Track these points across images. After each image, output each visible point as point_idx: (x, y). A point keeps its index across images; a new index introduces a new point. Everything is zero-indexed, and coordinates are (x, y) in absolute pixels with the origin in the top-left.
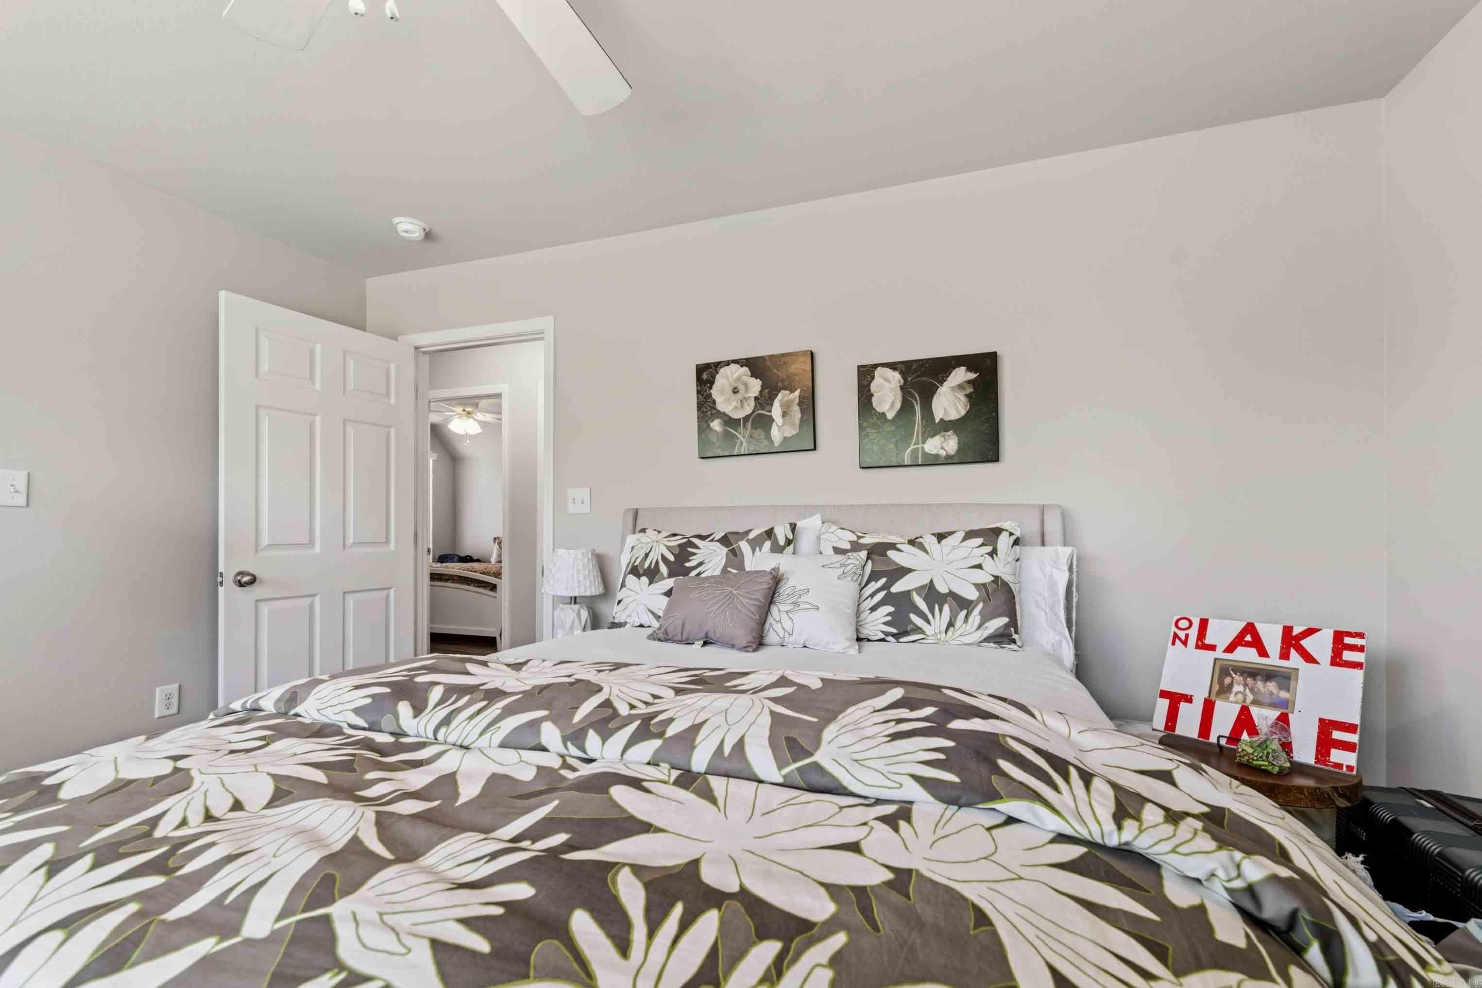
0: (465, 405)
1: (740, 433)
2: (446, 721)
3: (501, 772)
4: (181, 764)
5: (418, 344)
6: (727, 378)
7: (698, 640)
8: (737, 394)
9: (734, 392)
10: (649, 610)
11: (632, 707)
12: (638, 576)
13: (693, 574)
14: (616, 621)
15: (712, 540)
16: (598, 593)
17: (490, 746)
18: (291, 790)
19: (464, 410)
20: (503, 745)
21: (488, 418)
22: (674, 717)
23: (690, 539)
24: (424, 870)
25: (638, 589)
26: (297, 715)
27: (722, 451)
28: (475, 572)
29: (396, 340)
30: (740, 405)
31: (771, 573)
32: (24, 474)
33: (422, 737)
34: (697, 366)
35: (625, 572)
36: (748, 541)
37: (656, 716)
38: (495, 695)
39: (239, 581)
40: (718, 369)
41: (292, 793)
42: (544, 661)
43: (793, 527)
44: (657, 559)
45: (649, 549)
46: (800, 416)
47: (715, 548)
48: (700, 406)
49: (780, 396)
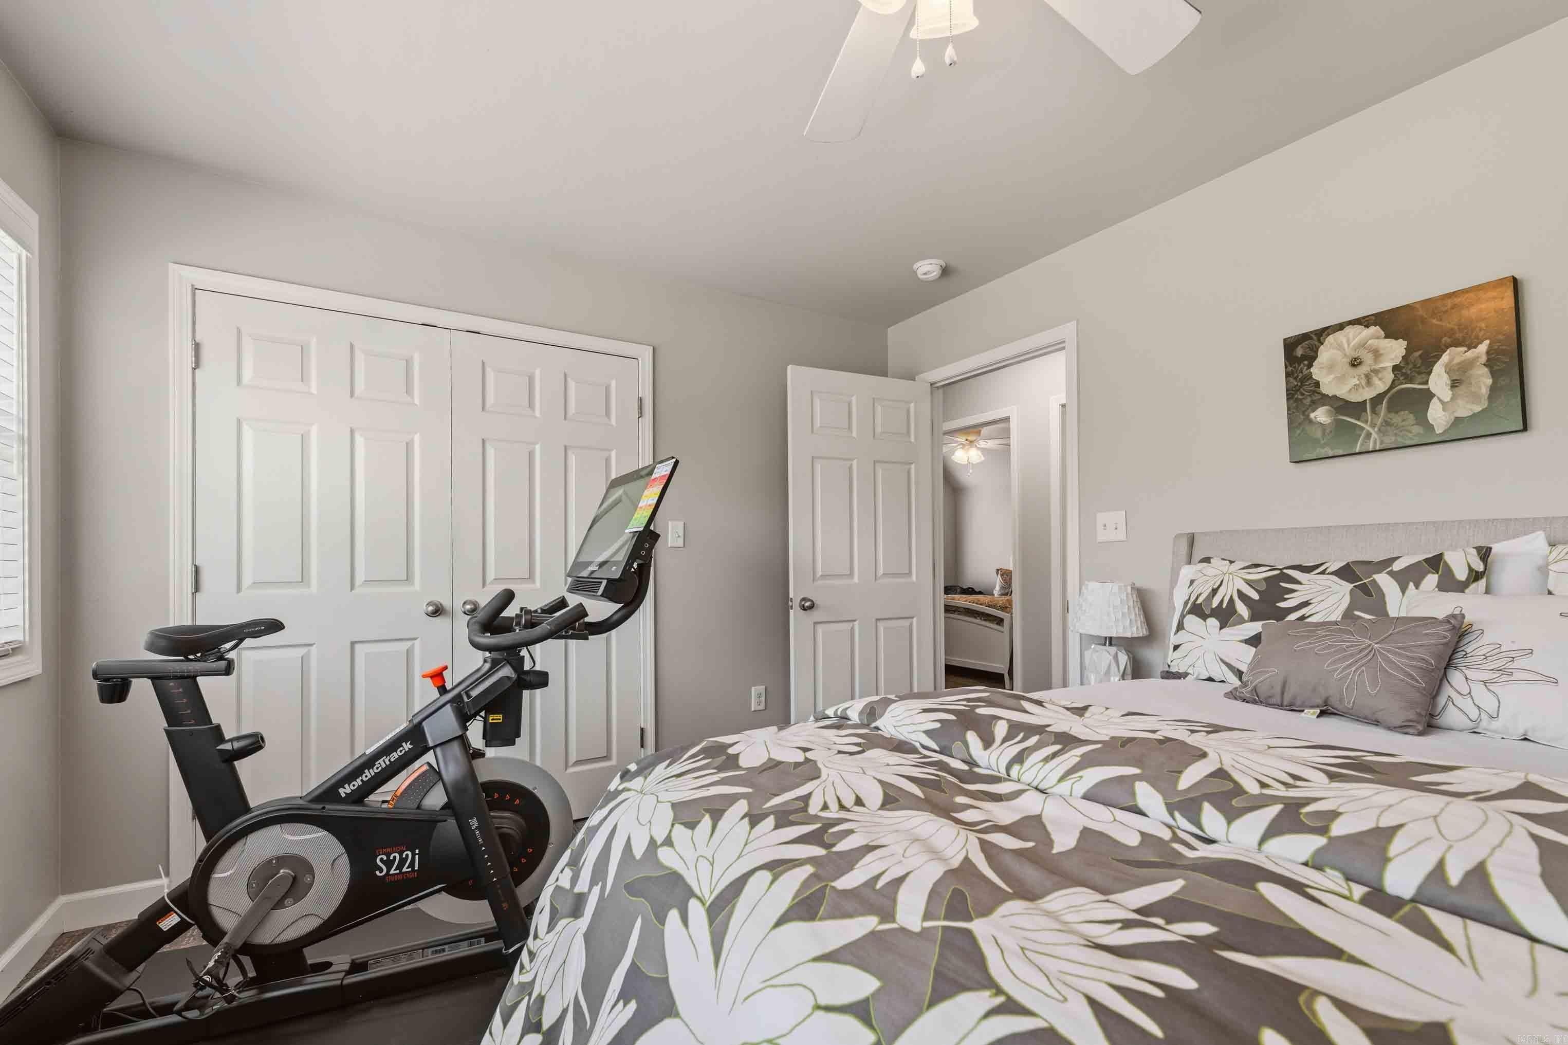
0: (969, 434)
1: (1366, 422)
2: (1019, 759)
3: (1097, 829)
4: (809, 755)
5: (933, 380)
6: (1340, 347)
7: (1312, 707)
8: (1360, 368)
9: (1353, 365)
10: (1221, 660)
11: (1263, 785)
12: (1204, 617)
13: (1293, 617)
14: (1173, 670)
15: (1323, 573)
16: (1141, 635)
17: (1071, 795)
18: (898, 798)
19: (967, 440)
20: (1086, 797)
21: (991, 444)
22: (1340, 810)
23: (1285, 571)
24: (1048, 914)
25: (1203, 633)
26: (877, 728)
27: (1332, 449)
28: (981, 604)
29: (914, 380)
30: (1364, 382)
31: (1449, 622)
32: (681, 524)
33: (993, 770)
34: (1285, 340)
35: (1183, 611)
36: (1392, 574)
37: (1308, 804)
38: (1067, 741)
39: (803, 606)
40: (1321, 338)
41: (897, 800)
42: (1107, 709)
43: (1485, 553)
44: (1231, 596)
45: (1219, 583)
46: (1489, 381)
47: (1329, 583)
48: (1291, 394)
49: (1445, 358)
